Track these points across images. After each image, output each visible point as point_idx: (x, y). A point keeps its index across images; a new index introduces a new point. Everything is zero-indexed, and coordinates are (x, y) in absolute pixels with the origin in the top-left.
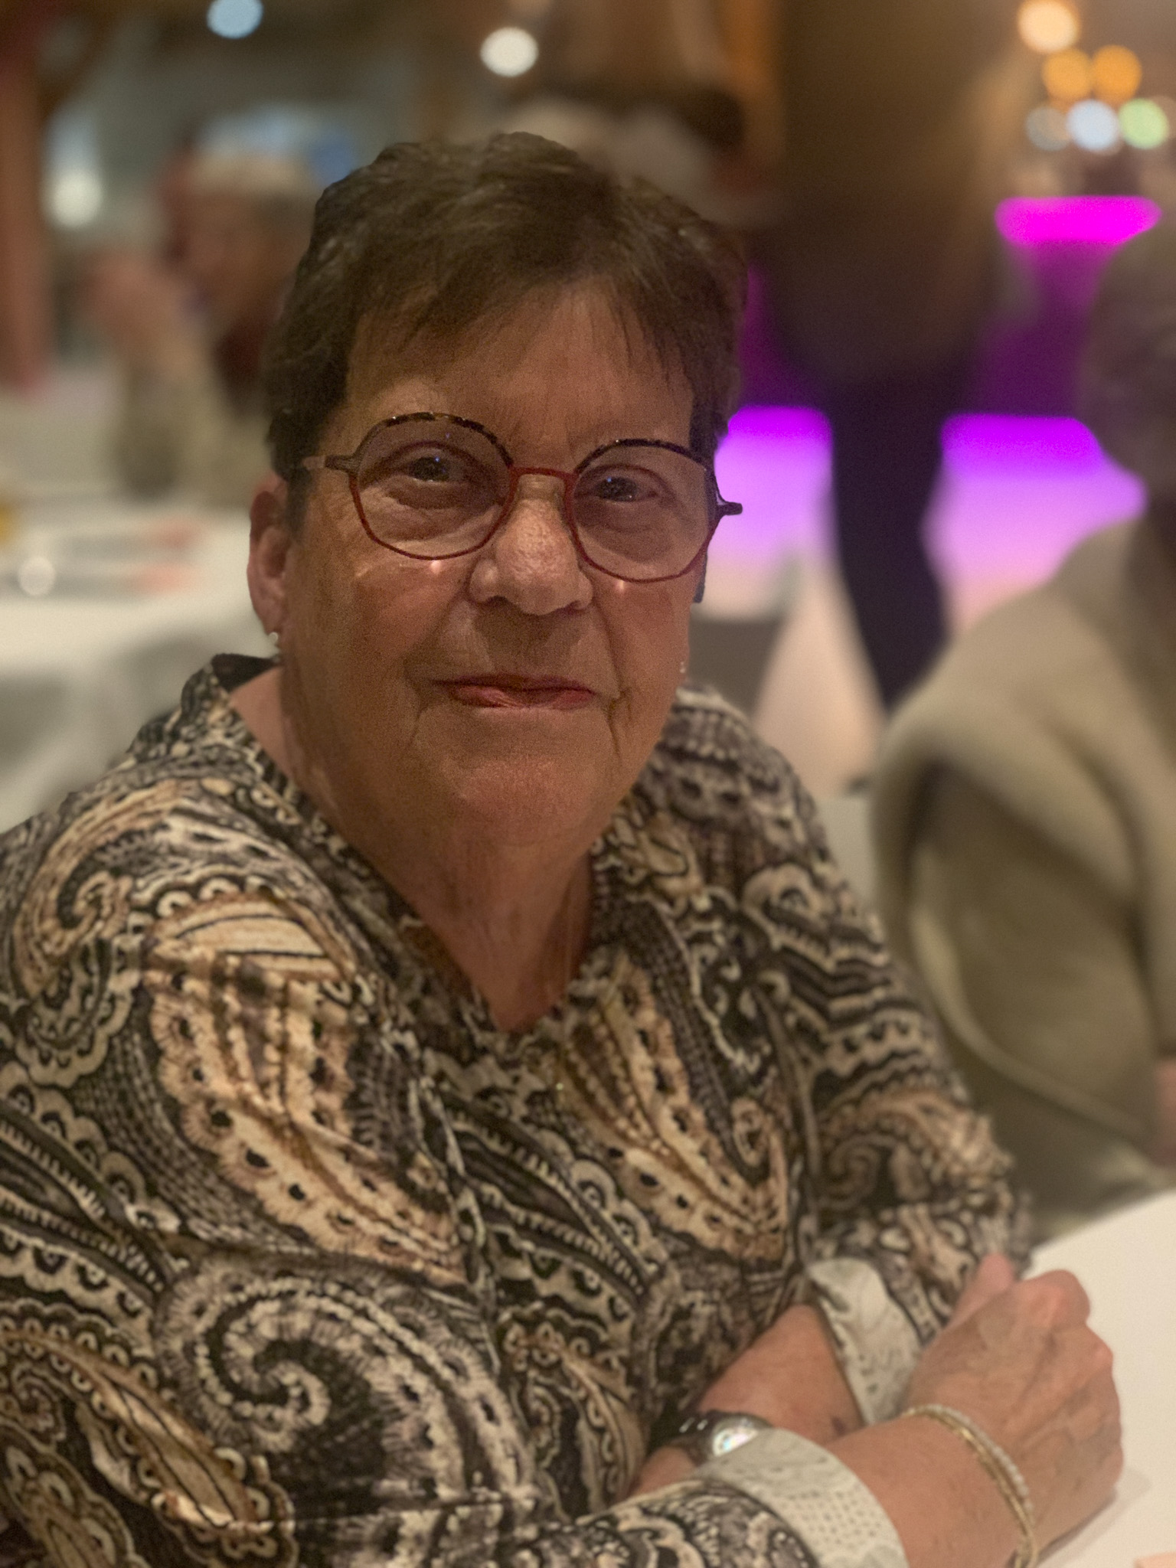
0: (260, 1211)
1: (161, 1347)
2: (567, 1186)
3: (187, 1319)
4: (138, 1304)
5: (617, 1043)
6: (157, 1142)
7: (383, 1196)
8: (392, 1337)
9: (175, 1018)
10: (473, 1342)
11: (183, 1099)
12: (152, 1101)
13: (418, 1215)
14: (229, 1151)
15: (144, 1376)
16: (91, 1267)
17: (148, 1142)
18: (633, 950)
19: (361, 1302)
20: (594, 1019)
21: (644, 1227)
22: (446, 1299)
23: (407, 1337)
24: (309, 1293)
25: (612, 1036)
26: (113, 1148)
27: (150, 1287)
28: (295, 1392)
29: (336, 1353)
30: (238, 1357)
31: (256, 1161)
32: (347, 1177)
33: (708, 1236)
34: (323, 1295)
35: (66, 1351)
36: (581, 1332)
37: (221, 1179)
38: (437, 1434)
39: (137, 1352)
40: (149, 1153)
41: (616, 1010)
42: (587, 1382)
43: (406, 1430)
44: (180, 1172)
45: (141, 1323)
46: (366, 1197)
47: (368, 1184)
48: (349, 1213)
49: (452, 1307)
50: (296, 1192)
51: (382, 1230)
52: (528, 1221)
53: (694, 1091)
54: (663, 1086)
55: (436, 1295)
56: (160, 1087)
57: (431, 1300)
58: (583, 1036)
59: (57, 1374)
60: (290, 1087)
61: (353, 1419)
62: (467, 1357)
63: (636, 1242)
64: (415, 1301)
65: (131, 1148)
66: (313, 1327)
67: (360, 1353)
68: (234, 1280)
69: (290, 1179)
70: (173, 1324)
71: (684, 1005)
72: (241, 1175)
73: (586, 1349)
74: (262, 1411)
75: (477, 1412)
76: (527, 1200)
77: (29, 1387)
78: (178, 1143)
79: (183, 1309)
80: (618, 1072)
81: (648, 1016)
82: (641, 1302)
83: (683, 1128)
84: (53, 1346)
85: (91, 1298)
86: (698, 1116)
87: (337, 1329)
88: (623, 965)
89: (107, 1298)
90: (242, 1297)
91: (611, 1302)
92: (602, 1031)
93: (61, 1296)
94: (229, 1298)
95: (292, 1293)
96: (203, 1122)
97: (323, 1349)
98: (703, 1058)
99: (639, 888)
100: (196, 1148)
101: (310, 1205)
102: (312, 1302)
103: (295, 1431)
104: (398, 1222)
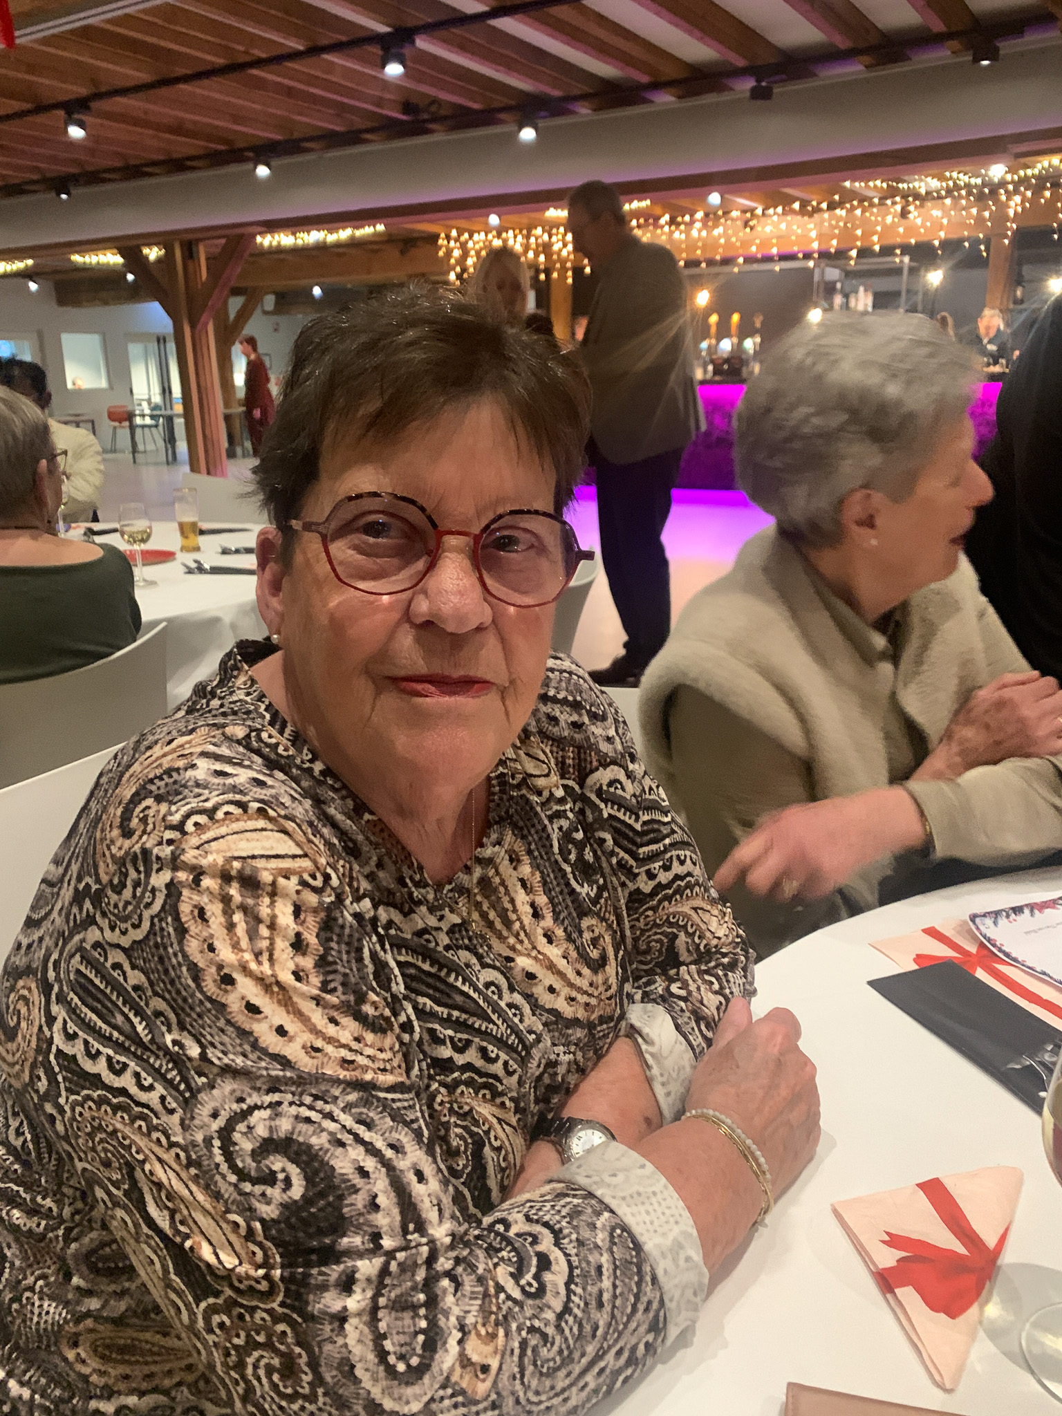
0: (255, 1045)
1: (189, 1138)
2: (476, 989)
3: (207, 1119)
4: (174, 1105)
5: (506, 888)
6: (184, 993)
7: (344, 1028)
8: (350, 1132)
9: (195, 906)
10: (407, 1124)
11: (201, 965)
12: (180, 965)
13: (369, 1037)
14: (233, 1002)
15: (177, 1155)
16: (143, 1074)
17: (178, 992)
18: (515, 826)
19: (328, 1108)
20: (491, 872)
21: (527, 1009)
22: (390, 1096)
23: (361, 1130)
24: (291, 1104)
25: (503, 883)
26: (156, 994)
27: (181, 1093)
28: (281, 1176)
29: (310, 1147)
30: (241, 1149)
31: (253, 1009)
32: (318, 1017)
33: (568, 1011)
34: (301, 1104)
35: (127, 1131)
36: (485, 1086)
37: (229, 1022)
38: (382, 1200)
39: (173, 1139)
40: (180, 1001)
41: (505, 866)
42: (490, 1118)
43: (360, 1200)
44: (200, 1016)
45: (176, 1118)
46: (331, 1030)
47: (333, 1021)
48: (319, 1043)
49: (393, 1100)
50: (281, 1031)
51: (344, 1053)
52: (450, 1015)
53: (556, 918)
54: (537, 915)
55: (382, 1095)
56: (185, 956)
57: (378, 1099)
58: (484, 882)
59: (121, 1144)
60: (276, 954)
61: (322, 1195)
62: (404, 1137)
63: (521, 1021)
64: (366, 1103)
65: (167, 996)
66: (294, 1128)
67: (327, 1146)
68: (238, 1094)
69: (277, 1022)
70: (196, 1122)
71: (549, 859)
72: (242, 1019)
73: (488, 1096)
74: (258, 1189)
75: (411, 1177)
76: (450, 1002)
77: (105, 1150)
78: (199, 995)
79: (203, 1112)
80: (509, 906)
81: (526, 869)
82: (523, 1062)
83: (550, 942)
84: (119, 1126)
85: (143, 1097)
86: (560, 932)
87: (311, 1128)
88: (509, 837)
89: (153, 1098)
90: (245, 1106)
91: (506, 1064)
92: (497, 880)
93: (123, 1092)
94: (235, 1106)
95: (279, 1103)
96: (215, 981)
97: (300, 1144)
98: (561, 892)
99: (518, 787)
100: (210, 999)
101: (291, 1039)
102: (294, 1110)
103: (281, 1204)
104: (355, 1045)
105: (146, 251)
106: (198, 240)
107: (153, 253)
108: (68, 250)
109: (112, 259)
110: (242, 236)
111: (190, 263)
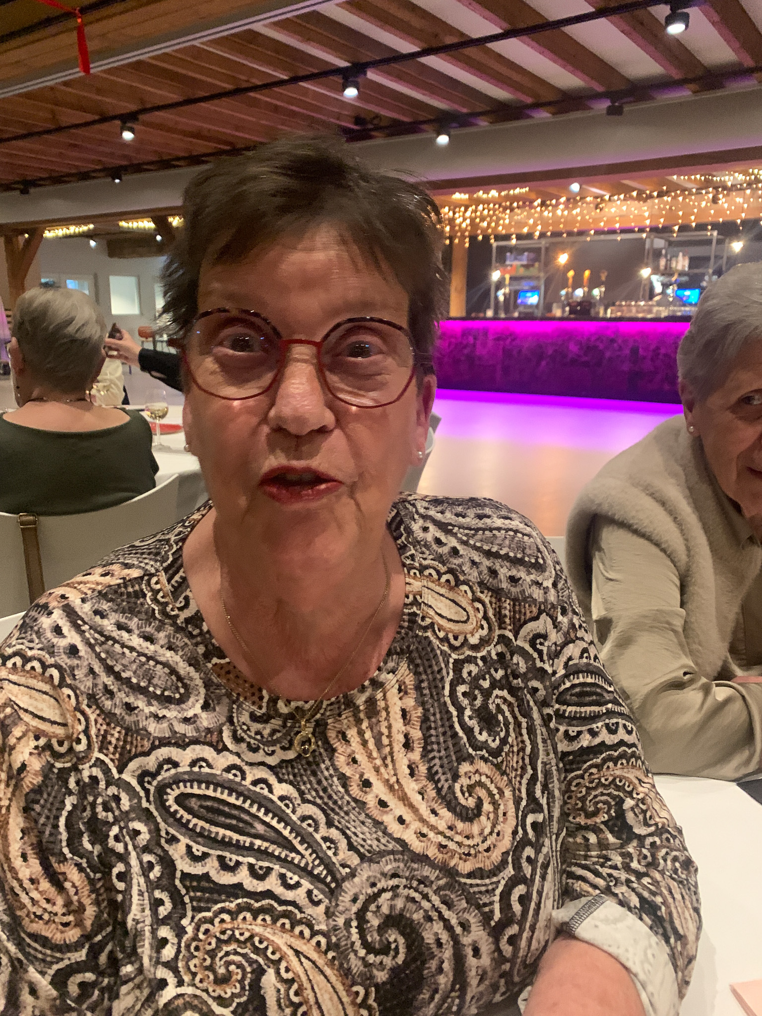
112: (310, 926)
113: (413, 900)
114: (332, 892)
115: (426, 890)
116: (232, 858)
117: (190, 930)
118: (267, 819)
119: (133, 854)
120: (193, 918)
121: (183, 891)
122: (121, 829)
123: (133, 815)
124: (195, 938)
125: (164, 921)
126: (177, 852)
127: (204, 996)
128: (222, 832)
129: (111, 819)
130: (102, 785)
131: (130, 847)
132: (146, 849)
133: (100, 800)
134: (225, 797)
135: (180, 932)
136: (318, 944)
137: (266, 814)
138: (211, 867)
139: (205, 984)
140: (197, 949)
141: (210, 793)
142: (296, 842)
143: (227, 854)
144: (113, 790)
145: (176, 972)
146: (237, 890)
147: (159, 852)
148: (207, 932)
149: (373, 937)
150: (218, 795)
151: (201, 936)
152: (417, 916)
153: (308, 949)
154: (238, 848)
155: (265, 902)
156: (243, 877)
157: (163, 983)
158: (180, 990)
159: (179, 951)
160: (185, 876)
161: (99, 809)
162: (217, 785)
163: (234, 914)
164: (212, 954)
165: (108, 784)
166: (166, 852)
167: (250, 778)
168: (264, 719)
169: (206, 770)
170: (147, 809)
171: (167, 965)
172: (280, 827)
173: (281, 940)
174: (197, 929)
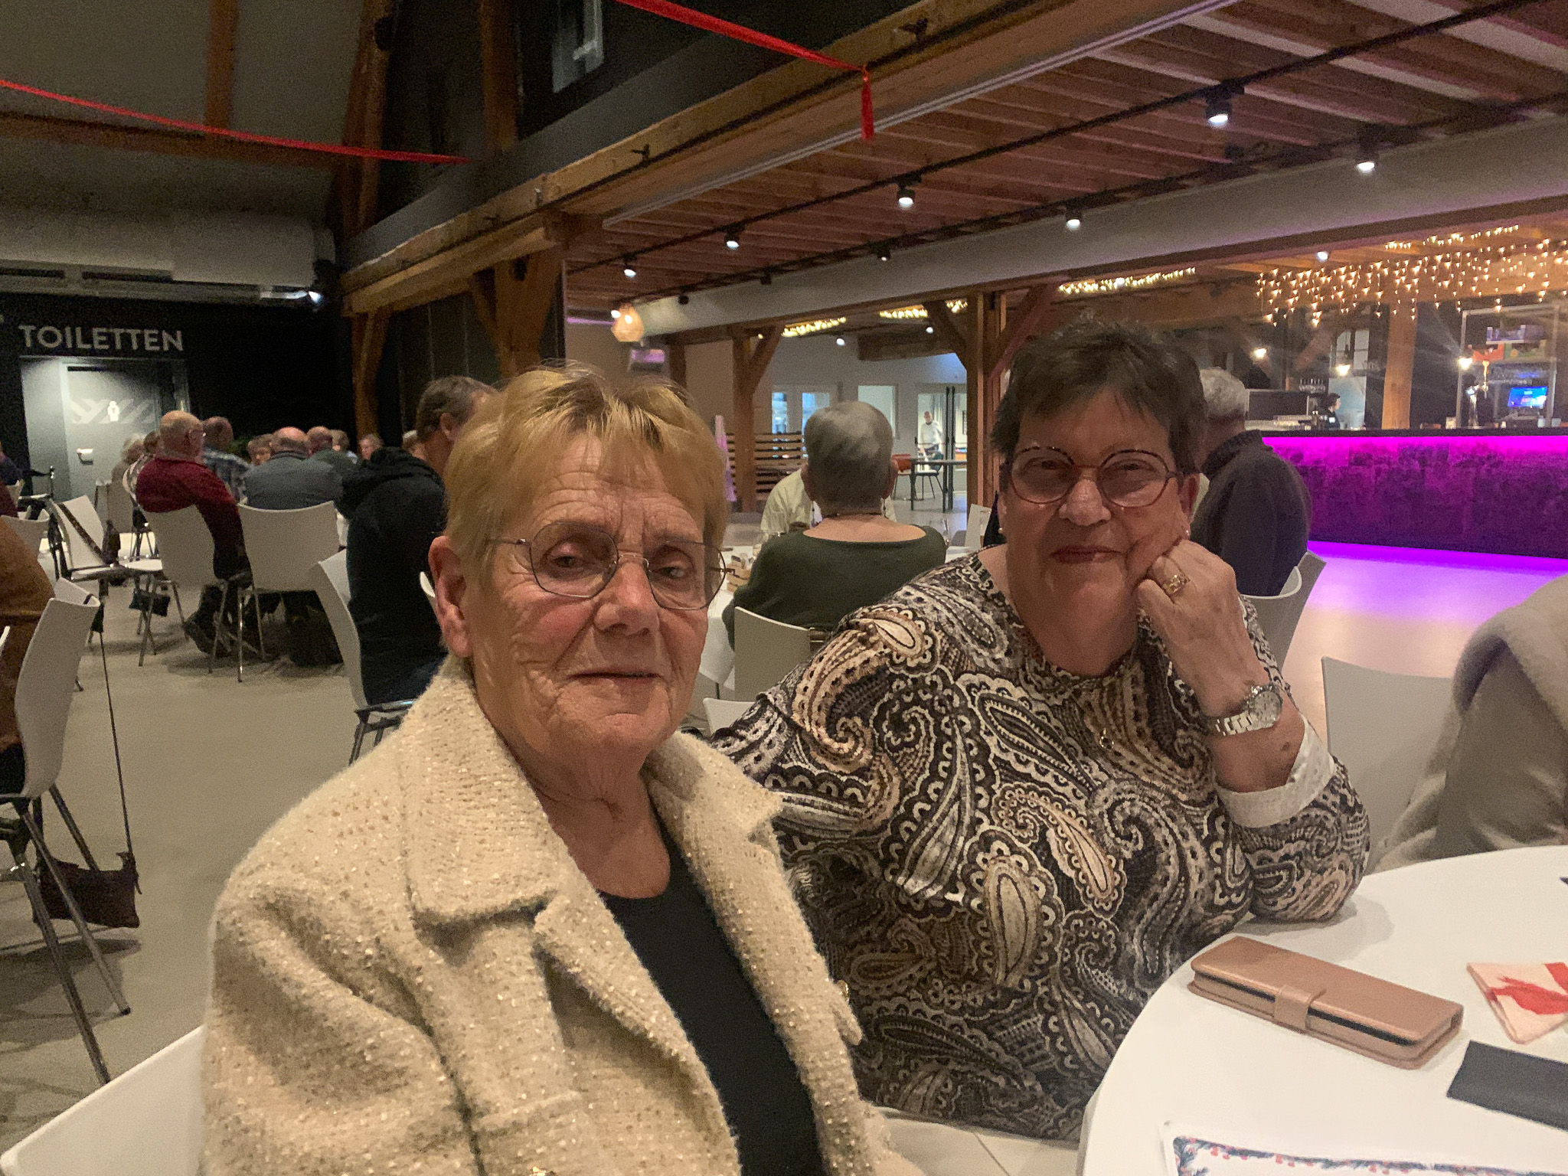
105: (949, 304)
106: (1002, 292)
107: (956, 306)
108: (878, 307)
109: (918, 312)
110: (1045, 285)
111: (991, 313)
112: (1076, 812)
113: (1146, 810)
114: (1090, 793)
115: (1155, 805)
116: (1025, 757)
117: (998, 793)
118: (1046, 739)
119: (959, 737)
120: (1000, 785)
121: (994, 767)
122: (951, 719)
123: (961, 711)
124: (1002, 797)
125: (980, 783)
126: (992, 742)
127: (1009, 834)
128: (1017, 739)
129: (944, 712)
130: (940, 687)
131: (957, 732)
132: (968, 735)
133: (937, 698)
134: (1019, 716)
135: (991, 793)
136: (1082, 822)
137: (1045, 735)
138: (1010, 757)
139: (1009, 828)
140: (1003, 804)
141: (1009, 712)
142: (1066, 757)
143: (1020, 753)
144: (948, 692)
145: (989, 817)
146: (1027, 777)
147: (978, 739)
148: (1010, 795)
149: (1120, 827)
150: (1015, 715)
151: (1007, 797)
152: (1150, 822)
153: (1076, 824)
154: (1028, 751)
155: (1045, 789)
156: (1031, 770)
157: (980, 821)
158: (992, 827)
159: (990, 803)
160: (996, 758)
161: (936, 704)
162: (1014, 708)
163: (1027, 791)
164: (1015, 810)
165: (945, 687)
166: (984, 741)
167: (1034, 710)
168: (1043, 675)
169: (1007, 697)
170: (971, 710)
171: (982, 810)
172: (1055, 745)
173: (1058, 814)
174: (1004, 792)
